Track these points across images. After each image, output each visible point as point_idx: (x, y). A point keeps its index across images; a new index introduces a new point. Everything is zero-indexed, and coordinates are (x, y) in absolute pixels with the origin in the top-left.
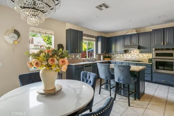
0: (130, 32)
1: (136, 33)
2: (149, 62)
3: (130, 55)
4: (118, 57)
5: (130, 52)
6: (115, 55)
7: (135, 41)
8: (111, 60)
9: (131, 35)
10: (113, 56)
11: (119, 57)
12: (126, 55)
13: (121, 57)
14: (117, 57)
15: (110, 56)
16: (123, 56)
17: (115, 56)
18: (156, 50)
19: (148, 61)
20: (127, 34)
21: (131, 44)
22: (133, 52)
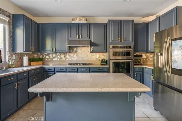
0: (77, 20)
1: (86, 22)
2: (102, 64)
3: (75, 56)
4: (56, 59)
5: (76, 51)
6: (51, 55)
7: (84, 33)
8: (43, 64)
9: (79, 24)
10: (47, 57)
11: (58, 58)
12: (70, 56)
13: (61, 58)
14: (54, 60)
15: (41, 57)
16: (65, 57)
17: (51, 58)
18: (113, 47)
19: (100, 63)
20: (73, 22)
21: (79, 38)
22: (79, 50)
